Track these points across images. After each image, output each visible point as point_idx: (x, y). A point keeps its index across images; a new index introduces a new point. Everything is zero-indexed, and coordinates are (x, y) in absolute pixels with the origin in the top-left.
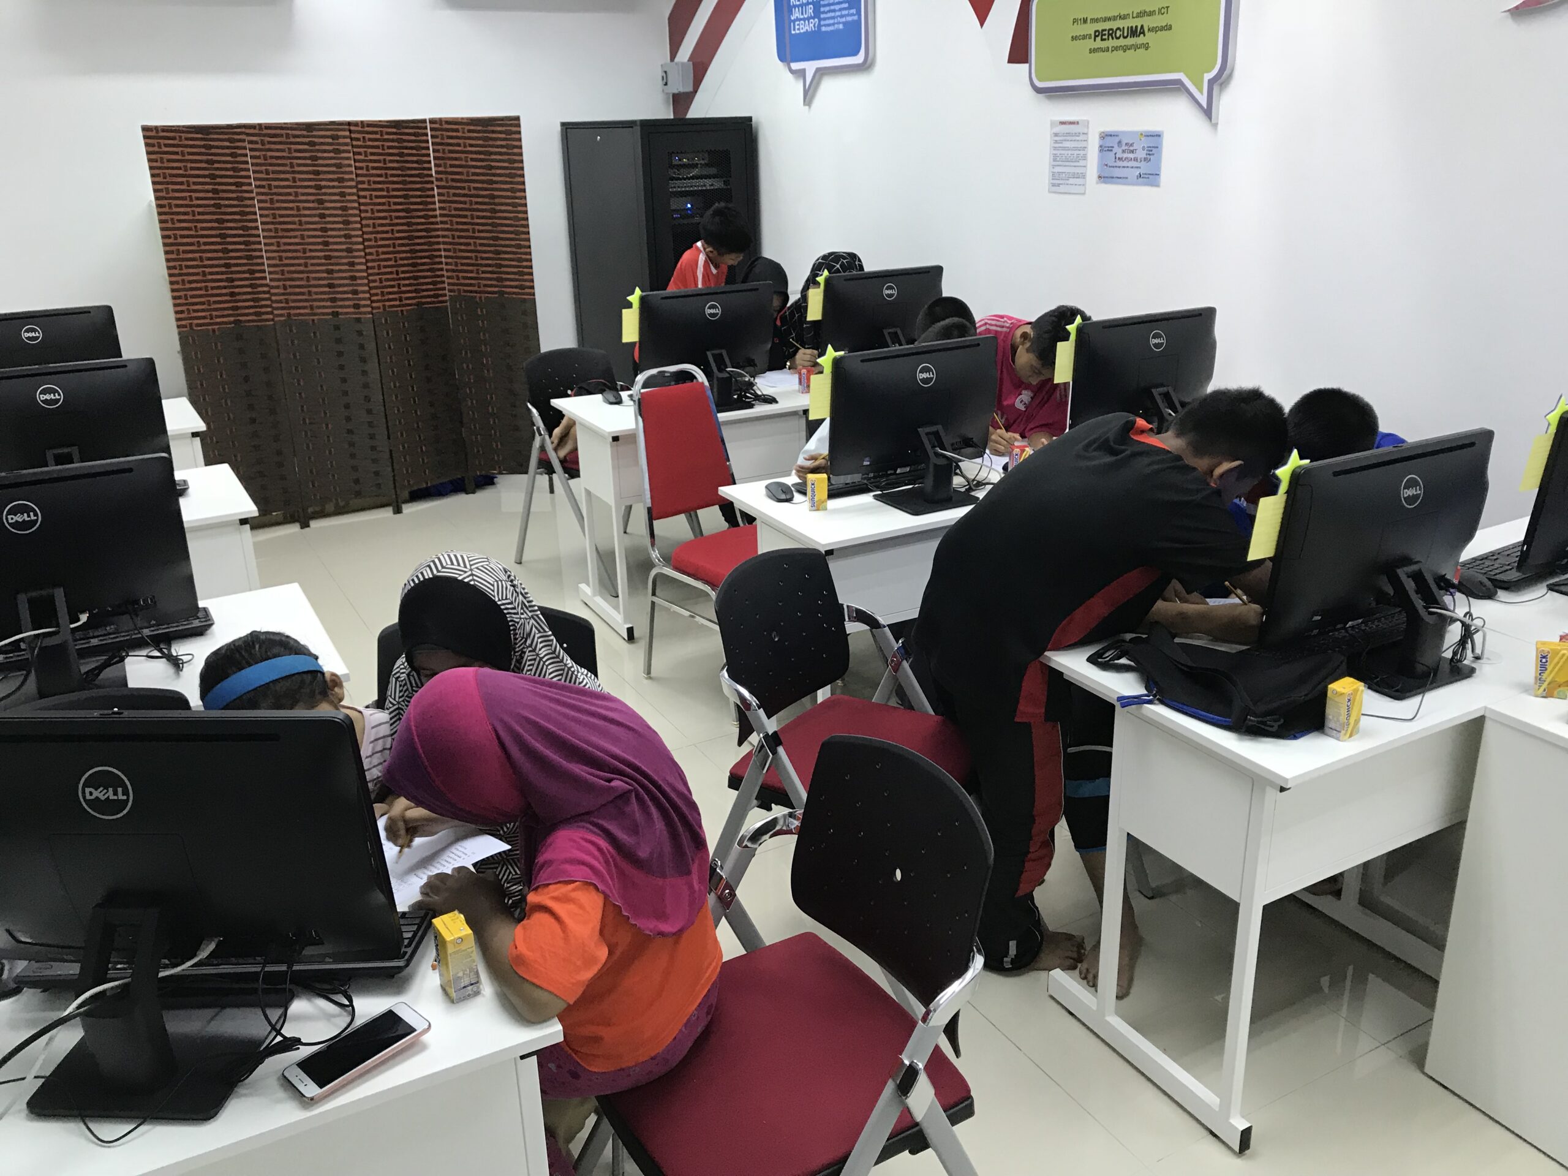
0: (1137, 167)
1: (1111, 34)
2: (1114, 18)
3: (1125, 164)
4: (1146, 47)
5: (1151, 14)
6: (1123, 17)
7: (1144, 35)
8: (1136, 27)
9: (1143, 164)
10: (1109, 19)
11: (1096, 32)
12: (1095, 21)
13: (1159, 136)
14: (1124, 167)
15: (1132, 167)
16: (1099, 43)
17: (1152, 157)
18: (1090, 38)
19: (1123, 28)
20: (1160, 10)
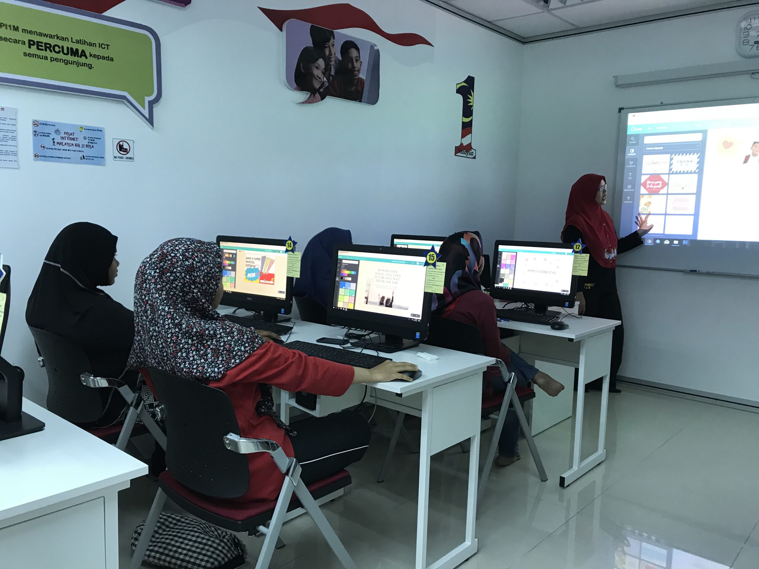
0: (80, 151)
1: (48, 47)
2: (51, 37)
3: (66, 147)
4: (90, 67)
5: (91, 44)
6: (63, 39)
7: (86, 58)
8: (77, 50)
9: (85, 149)
10: (45, 35)
11: (30, 41)
12: (31, 32)
13: (101, 131)
14: (64, 150)
15: (75, 151)
16: (34, 50)
17: (93, 145)
18: (24, 43)
19: (63, 47)
20: (100, 46)
